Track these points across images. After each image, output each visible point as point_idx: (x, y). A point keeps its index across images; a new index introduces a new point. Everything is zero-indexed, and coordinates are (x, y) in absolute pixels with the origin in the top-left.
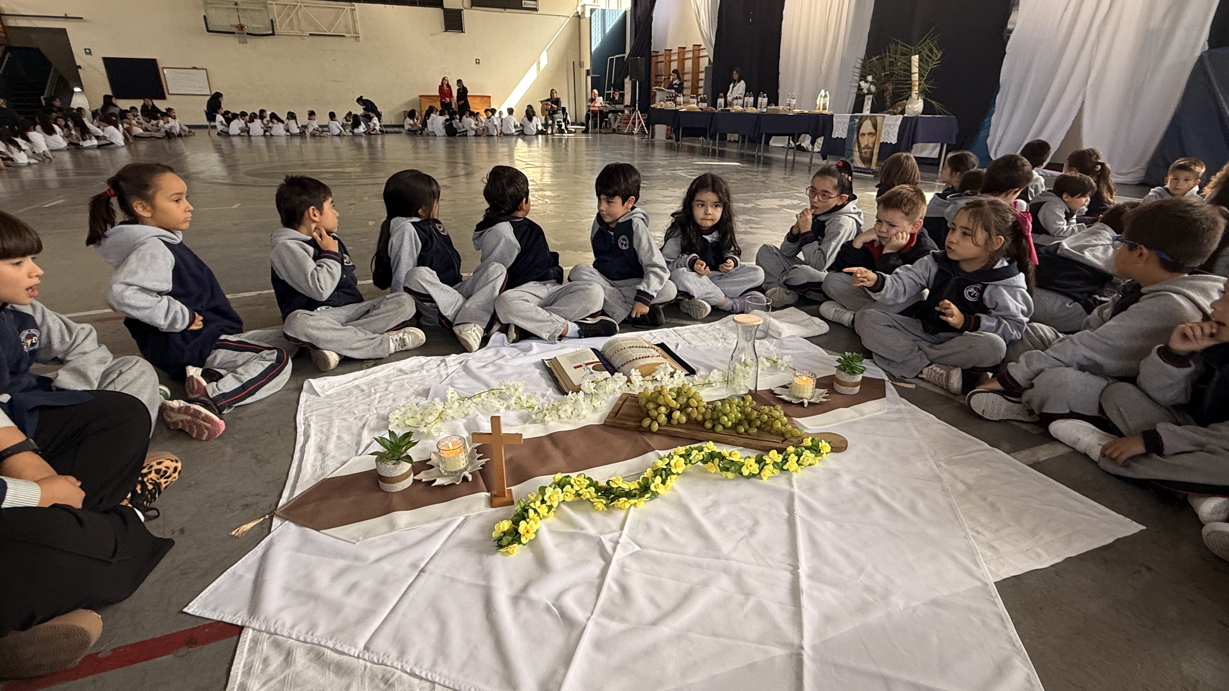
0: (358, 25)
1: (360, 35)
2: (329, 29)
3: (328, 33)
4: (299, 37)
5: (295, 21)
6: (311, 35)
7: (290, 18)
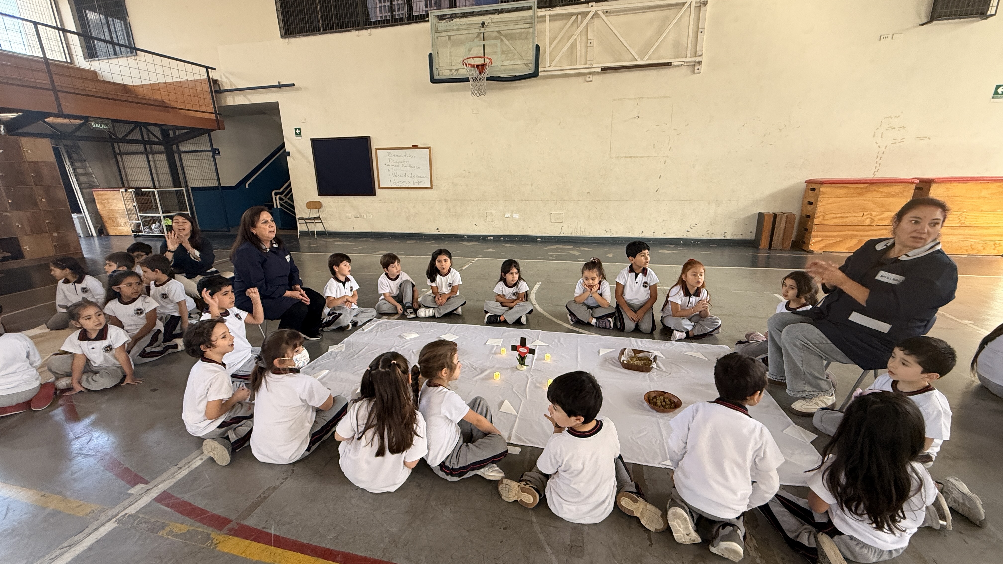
0: (704, 38)
1: (704, 60)
2: (642, 55)
3: (639, 62)
4: (581, 79)
5: (580, 46)
6: (604, 69)
7: (571, 41)
